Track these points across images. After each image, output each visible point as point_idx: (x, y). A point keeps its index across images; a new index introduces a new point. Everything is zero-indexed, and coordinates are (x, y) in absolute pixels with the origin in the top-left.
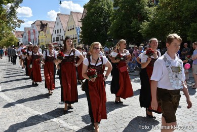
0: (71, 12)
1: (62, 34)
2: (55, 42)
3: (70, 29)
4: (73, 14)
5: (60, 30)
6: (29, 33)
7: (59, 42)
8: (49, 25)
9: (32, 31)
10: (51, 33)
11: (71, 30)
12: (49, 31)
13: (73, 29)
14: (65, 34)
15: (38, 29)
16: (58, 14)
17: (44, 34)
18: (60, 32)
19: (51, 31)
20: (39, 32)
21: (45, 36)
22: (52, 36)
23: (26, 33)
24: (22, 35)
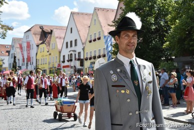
0: (95, 9)
1: (79, 48)
2: (66, 63)
3: (93, 39)
4: (99, 13)
5: (76, 40)
6: (21, 47)
7: (72, 64)
8: (56, 33)
10: (59, 47)
11: (95, 40)
12: (56, 44)
13: (99, 39)
14: (83, 49)
15: (35, 40)
16: (72, 14)
17: (46, 50)
18: (76, 45)
19: (59, 44)
20: (38, 46)
21: (48, 53)
22: (60, 52)
23: (14, 48)
24: (8, 52)
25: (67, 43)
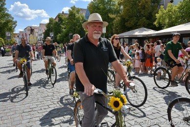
6: (23, 35)
9: (24, 34)
12: (35, 34)
16: (40, 24)
17: (32, 36)
20: (29, 35)
22: (37, 38)
24: (18, 36)
25: (39, 34)
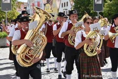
10: (58, 6)
12: (56, 4)
14: (71, 8)
17: (50, 8)
18: (67, 5)
20: (45, 5)
21: (51, 10)
22: (58, 10)
23: (29, 6)
24: (26, 8)
25: (62, 4)
